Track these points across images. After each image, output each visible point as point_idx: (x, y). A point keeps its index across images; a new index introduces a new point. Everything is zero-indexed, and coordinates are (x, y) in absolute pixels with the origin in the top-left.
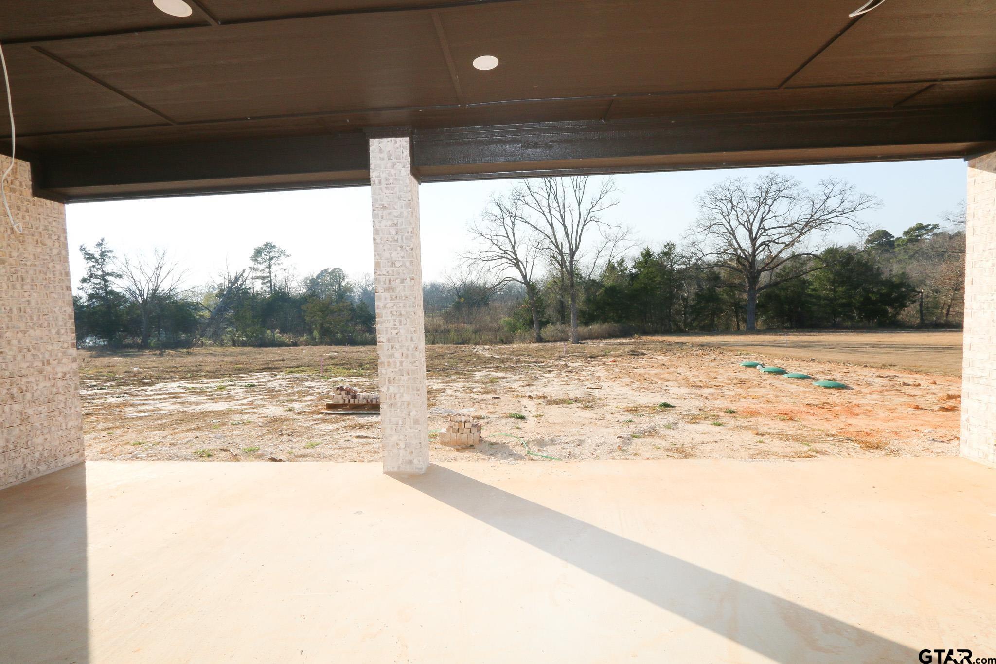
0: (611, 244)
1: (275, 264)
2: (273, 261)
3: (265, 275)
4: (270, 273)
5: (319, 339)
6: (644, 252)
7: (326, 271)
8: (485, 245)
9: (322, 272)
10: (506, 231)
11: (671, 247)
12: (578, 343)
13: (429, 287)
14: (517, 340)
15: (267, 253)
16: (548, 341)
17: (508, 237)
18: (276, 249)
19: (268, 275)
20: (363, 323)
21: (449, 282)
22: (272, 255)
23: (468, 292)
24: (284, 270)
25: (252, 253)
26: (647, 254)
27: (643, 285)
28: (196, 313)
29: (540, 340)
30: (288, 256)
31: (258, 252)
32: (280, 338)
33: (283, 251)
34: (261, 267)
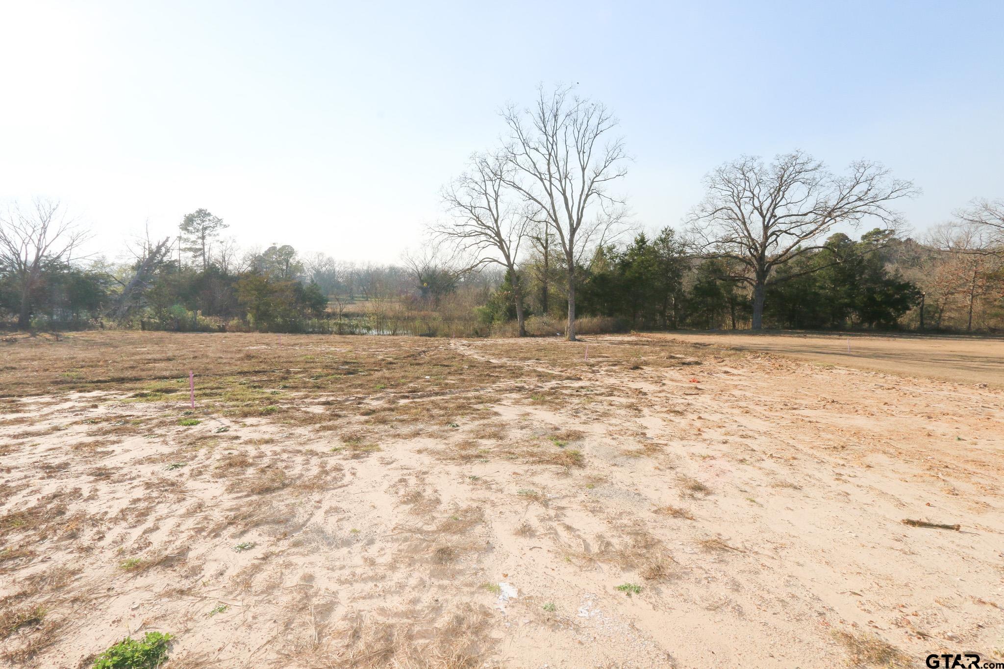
0: (603, 226)
1: (210, 235)
2: (207, 232)
3: (198, 247)
4: (203, 244)
5: (254, 324)
6: (639, 238)
7: (274, 248)
8: (463, 217)
9: (269, 250)
10: (489, 202)
11: (669, 232)
12: (575, 340)
13: (387, 271)
14: (495, 333)
15: (200, 222)
16: (533, 336)
17: (490, 210)
18: (211, 218)
19: (201, 247)
20: (313, 306)
21: (411, 266)
22: (206, 224)
23: (431, 276)
24: (221, 242)
25: (182, 221)
26: (642, 241)
27: (637, 275)
28: (107, 288)
29: (524, 334)
30: (225, 226)
31: (189, 221)
32: (204, 320)
33: (219, 220)
34: (193, 237)
